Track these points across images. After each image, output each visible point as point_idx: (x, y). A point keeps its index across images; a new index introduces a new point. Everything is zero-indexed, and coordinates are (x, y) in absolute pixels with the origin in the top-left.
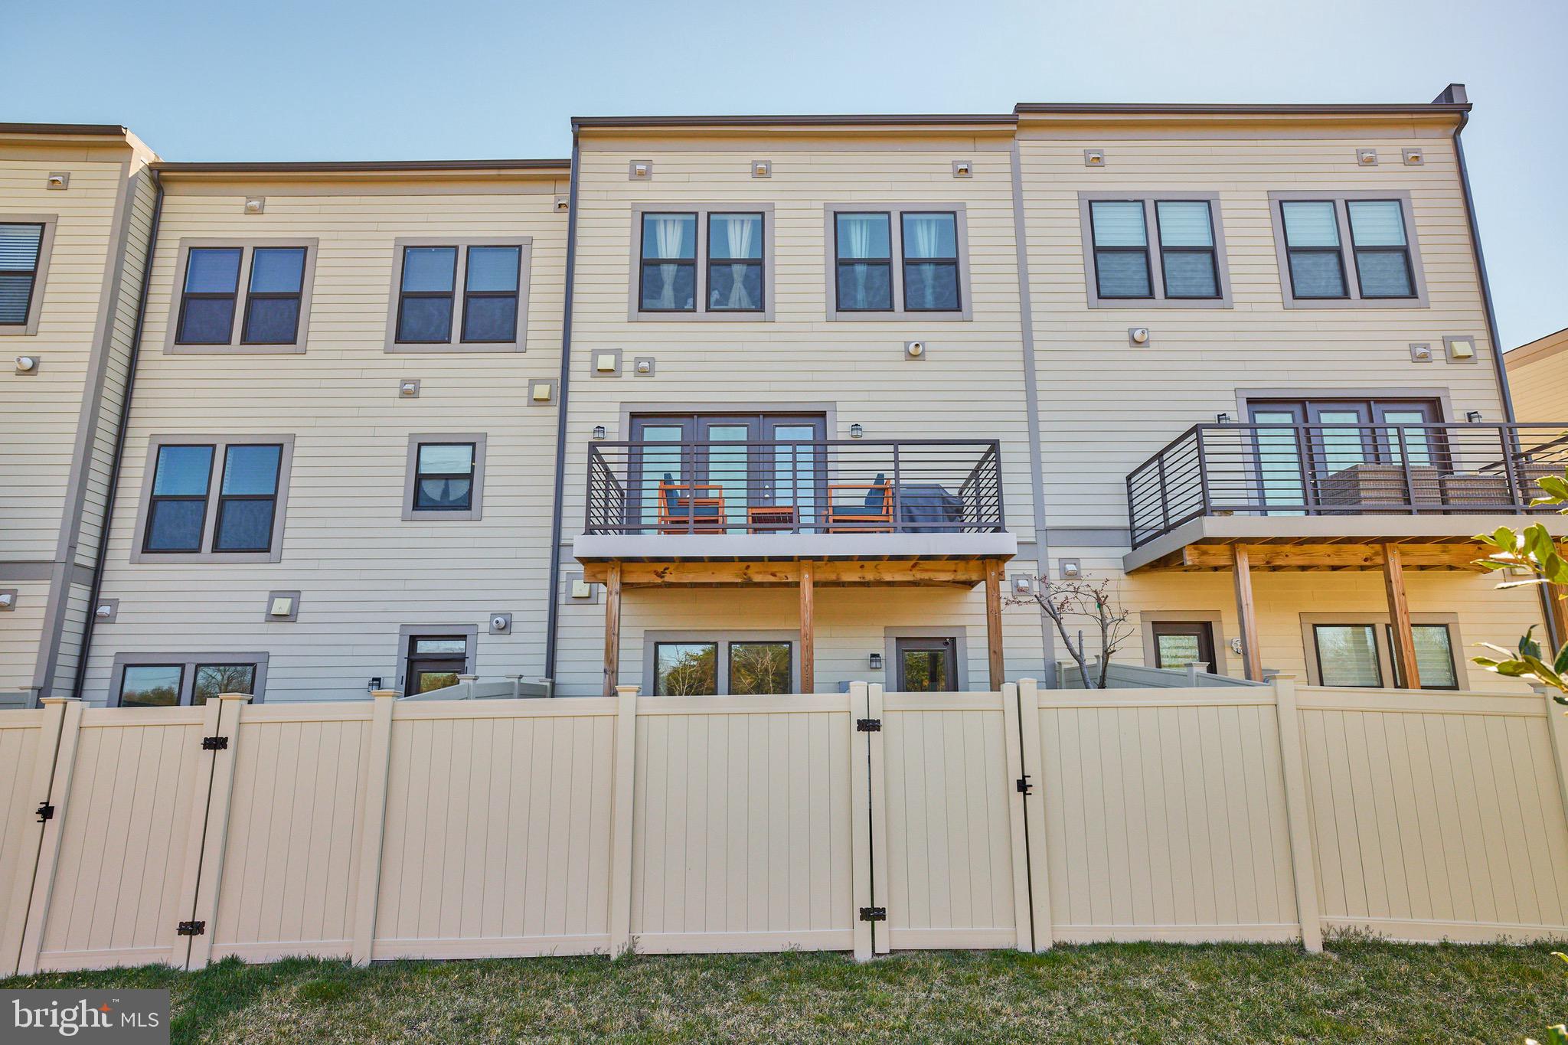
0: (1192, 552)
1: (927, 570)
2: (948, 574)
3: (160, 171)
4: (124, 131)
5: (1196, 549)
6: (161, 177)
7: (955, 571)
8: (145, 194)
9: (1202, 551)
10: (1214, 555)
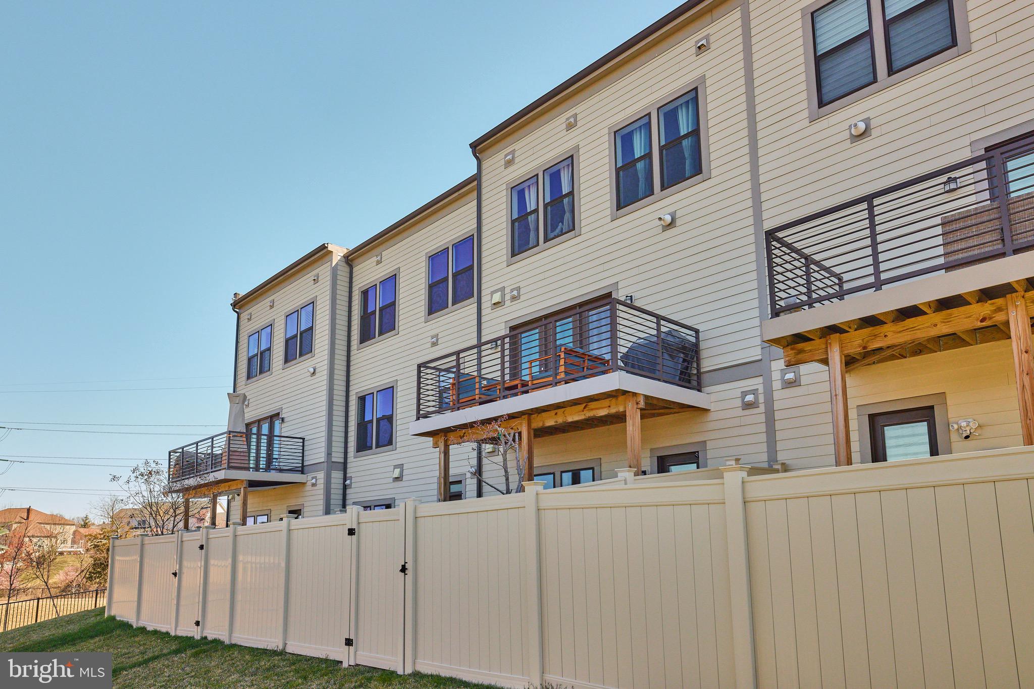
0: (790, 353)
1: (592, 409)
2: (605, 409)
3: (348, 257)
4: (326, 245)
5: (792, 349)
6: (350, 259)
7: (609, 407)
8: (344, 271)
9: (798, 350)
10: (811, 351)
